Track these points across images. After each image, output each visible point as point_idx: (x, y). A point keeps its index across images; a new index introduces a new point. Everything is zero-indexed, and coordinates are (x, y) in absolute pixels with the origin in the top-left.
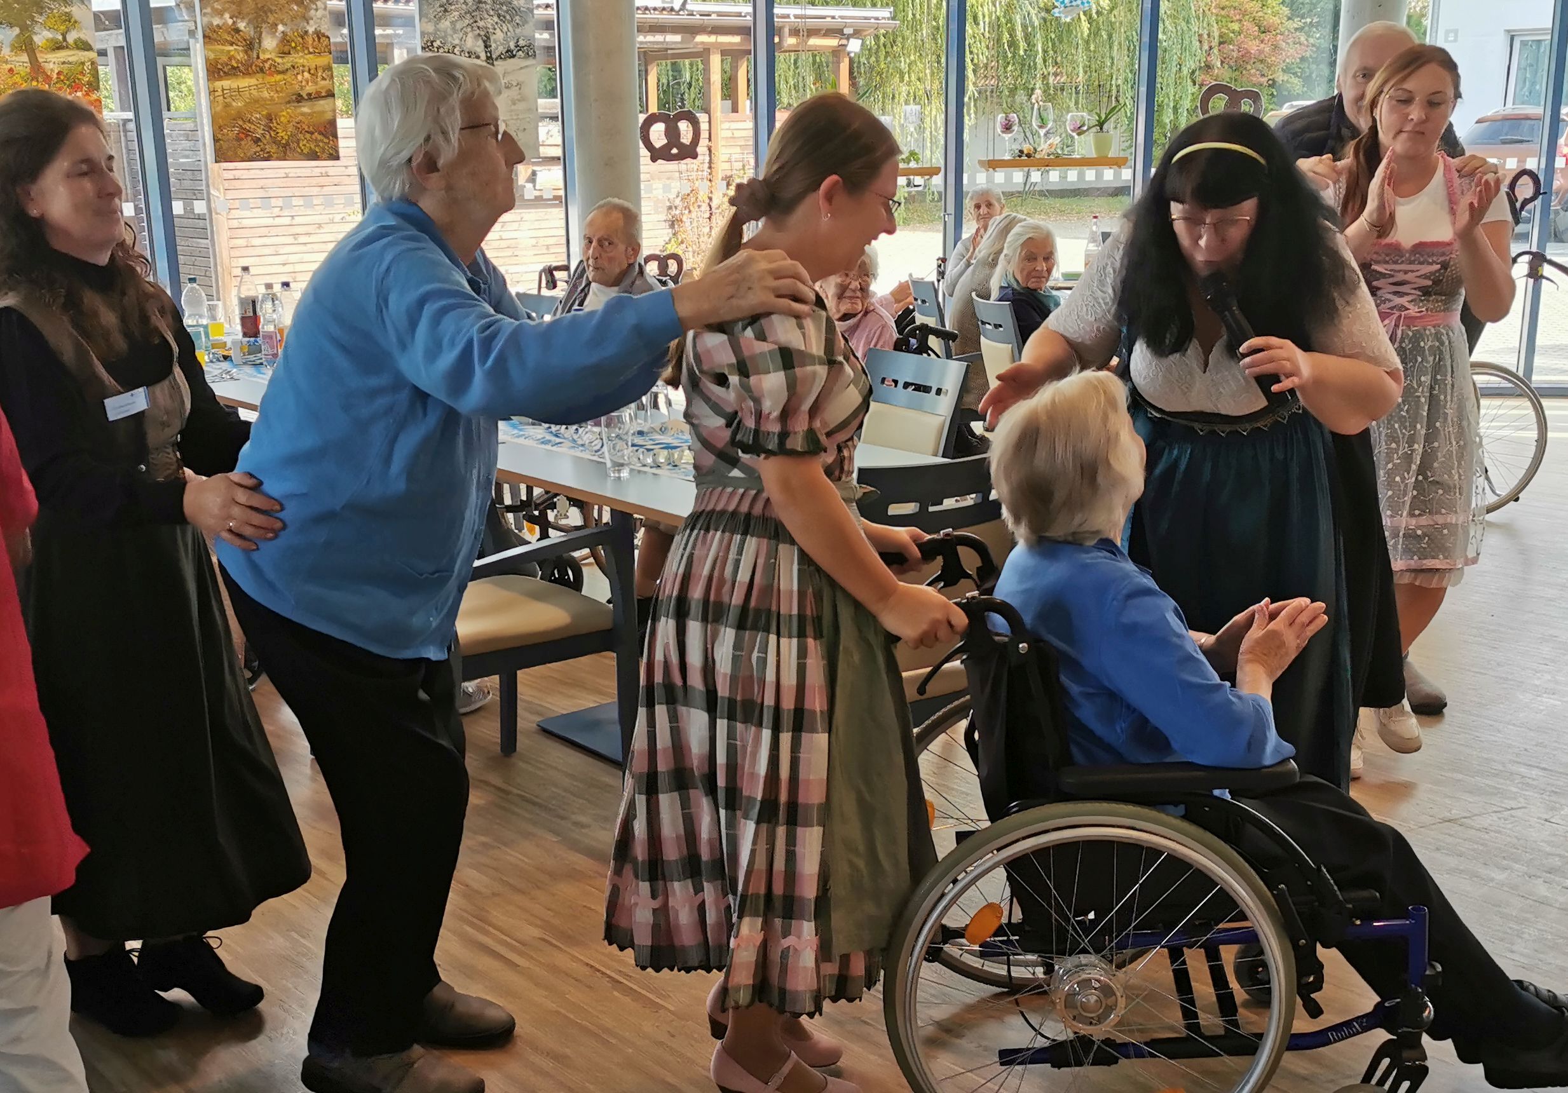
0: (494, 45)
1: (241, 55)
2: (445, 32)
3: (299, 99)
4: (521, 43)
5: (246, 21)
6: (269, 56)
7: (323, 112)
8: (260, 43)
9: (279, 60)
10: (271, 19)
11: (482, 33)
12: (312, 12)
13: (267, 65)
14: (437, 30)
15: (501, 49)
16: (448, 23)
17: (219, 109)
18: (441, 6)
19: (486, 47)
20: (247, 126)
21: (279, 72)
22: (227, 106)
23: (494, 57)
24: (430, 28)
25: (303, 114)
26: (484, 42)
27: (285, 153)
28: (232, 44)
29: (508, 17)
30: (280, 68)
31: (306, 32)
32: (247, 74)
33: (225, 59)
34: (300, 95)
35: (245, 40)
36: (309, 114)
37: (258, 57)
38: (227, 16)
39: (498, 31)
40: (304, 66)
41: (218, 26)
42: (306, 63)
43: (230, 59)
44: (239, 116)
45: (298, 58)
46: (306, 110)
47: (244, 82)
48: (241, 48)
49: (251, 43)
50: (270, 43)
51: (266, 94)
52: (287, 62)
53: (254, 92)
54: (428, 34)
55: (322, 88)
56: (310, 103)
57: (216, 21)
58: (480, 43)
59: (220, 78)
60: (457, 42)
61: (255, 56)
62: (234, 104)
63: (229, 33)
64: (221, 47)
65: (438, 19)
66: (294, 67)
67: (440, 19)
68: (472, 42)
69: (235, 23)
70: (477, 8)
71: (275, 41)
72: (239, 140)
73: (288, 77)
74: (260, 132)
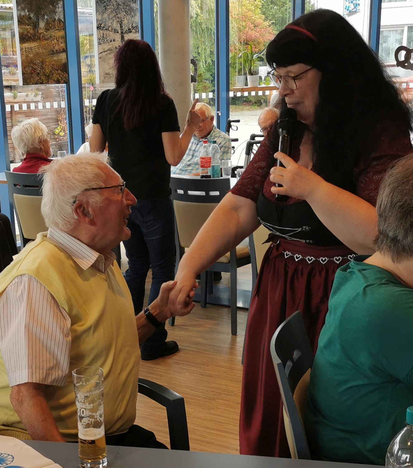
0: (124, 26)
1: (32, 30)
2: (106, 19)
3: (54, 53)
4: (134, 25)
5: (33, 13)
6: (42, 31)
7: (61, 60)
8: (38, 25)
9: (45, 33)
11: (120, 20)
12: (57, 9)
13: (41, 36)
14: (102, 18)
15: (126, 28)
16: (106, 15)
17: (24, 58)
18: (104, 7)
19: (121, 27)
20: (35, 67)
22: (27, 56)
23: (124, 32)
24: (100, 18)
25: (55, 61)
26: (120, 24)
27: (48, 80)
28: (28, 26)
29: (129, 12)
30: (46, 37)
31: (55, 19)
33: (26, 32)
34: (53, 51)
35: (33, 23)
36: (57, 61)
37: (38, 32)
38: (26, 11)
39: (125, 20)
40: (54, 36)
41: (23, 15)
43: (28, 32)
44: (32, 61)
48: (31, 27)
50: (42, 25)
52: (48, 34)
53: (37, 49)
54: (100, 20)
55: (61, 47)
57: (23, 14)
58: (119, 25)
59: (24, 43)
60: (110, 24)
61: (37, 30)
62: (29, 55)
63: (27, 19)
64: (24, 26)
65: (103, 13)
66: (50, 36)
67: (104, 13)
68: (116, 26)
69: (29, 14)
70: (118, 8)
71: (44, 24)
72: (32, 73)
73: (49, 41)
74: (39, 69)
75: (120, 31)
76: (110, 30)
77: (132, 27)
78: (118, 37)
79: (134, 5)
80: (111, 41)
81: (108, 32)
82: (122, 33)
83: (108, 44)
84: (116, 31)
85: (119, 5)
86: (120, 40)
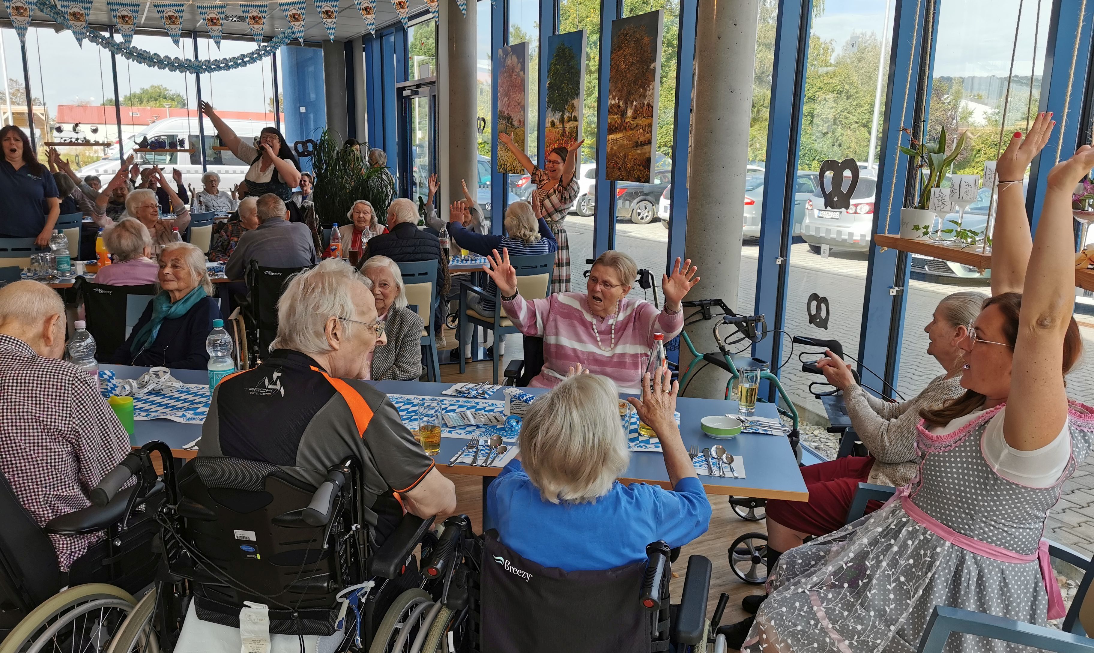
10: (632, 98)
21: (632, 130)
32: (621, 131)
42: (642, 124)
45: (639, 121)
46: (639, 151)
47: (619, 136)
49: (623, 113)
51: (625, 142)
56: (641, 147)
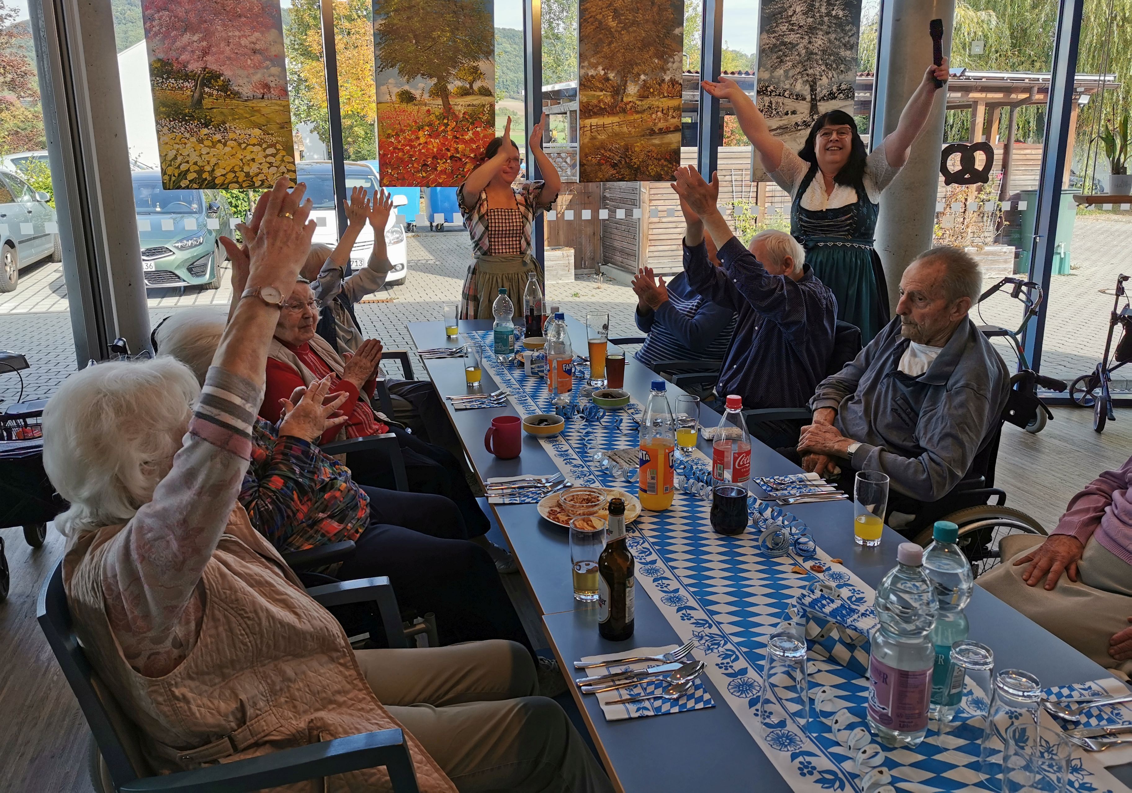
0: (819, 89)
1: (609, 98)
2: (779, 79)
3: (652, 133)
4: (843, 87)
5: (616, 72)
6: (631, 100)
7: (670, 144)
8: (625, 89)
9: (638, 102)
10: (636, 70)
11: (810, 79)
12: (670, 64)
13: (628, 107)
14: (772, 77)
15: (825, 92)
16: (782, 72)
17: (587, 140)
18: (777, 58)
19: (812, 90)
20: (607, 154)
21: (638, 112)
22: (593, 138)
23: (818, 98)
24: (766, 75)
25: (654, 145)
26: (811, 86)
27: (636, 175)
28: (601, 91)
29: (834, 66)
30: (639, 109)
31: (664, 80)
32: (611, 113)
33: (595, 102)
34: (652, 130)
35: (613, 87)
36: (659, 145)
37: (622, 100)
38: (600, 68)
39: (824, 78)
40: (658, 107)
41: (592, 76)
42: (661, 105)
43: (599, 102)
44: (603, 146)
45: (654, 101)
46: (657, 141)
47: (607, 120)
48: (609, 93)
49: (618, 89)
50: (632, 89)
51: (625, 129)
52: (645, 104)
53: (616, 127)
54: (764, 80)
55: (672, 124)
56: (661, 136)
57: (592, 72)
58: (808, 87)
59: (590, 117)
60: (787, 86)
61: (620, 99)
62: (599, 137)
63: (601, 82)
64: (593, 93)
65: (774, 68)
66: (650, 108)
67: (776, 68)
68: (800, 87)
69: (605, 73)
70: (809, 59)
71: (637, 88)
72: (599, 164)
73: (645, 116)
74: (618, 158)
75: (808, 98)
76: (787, 96)
77: (838, 90)
78: (803, 107)
79: (848, 53)
80: (787, 114)
81: (780, 100)
82: (812, 99)
83: (778, 119)
84: (799, 97)
85: (812, 53)
86: (807, 112)
